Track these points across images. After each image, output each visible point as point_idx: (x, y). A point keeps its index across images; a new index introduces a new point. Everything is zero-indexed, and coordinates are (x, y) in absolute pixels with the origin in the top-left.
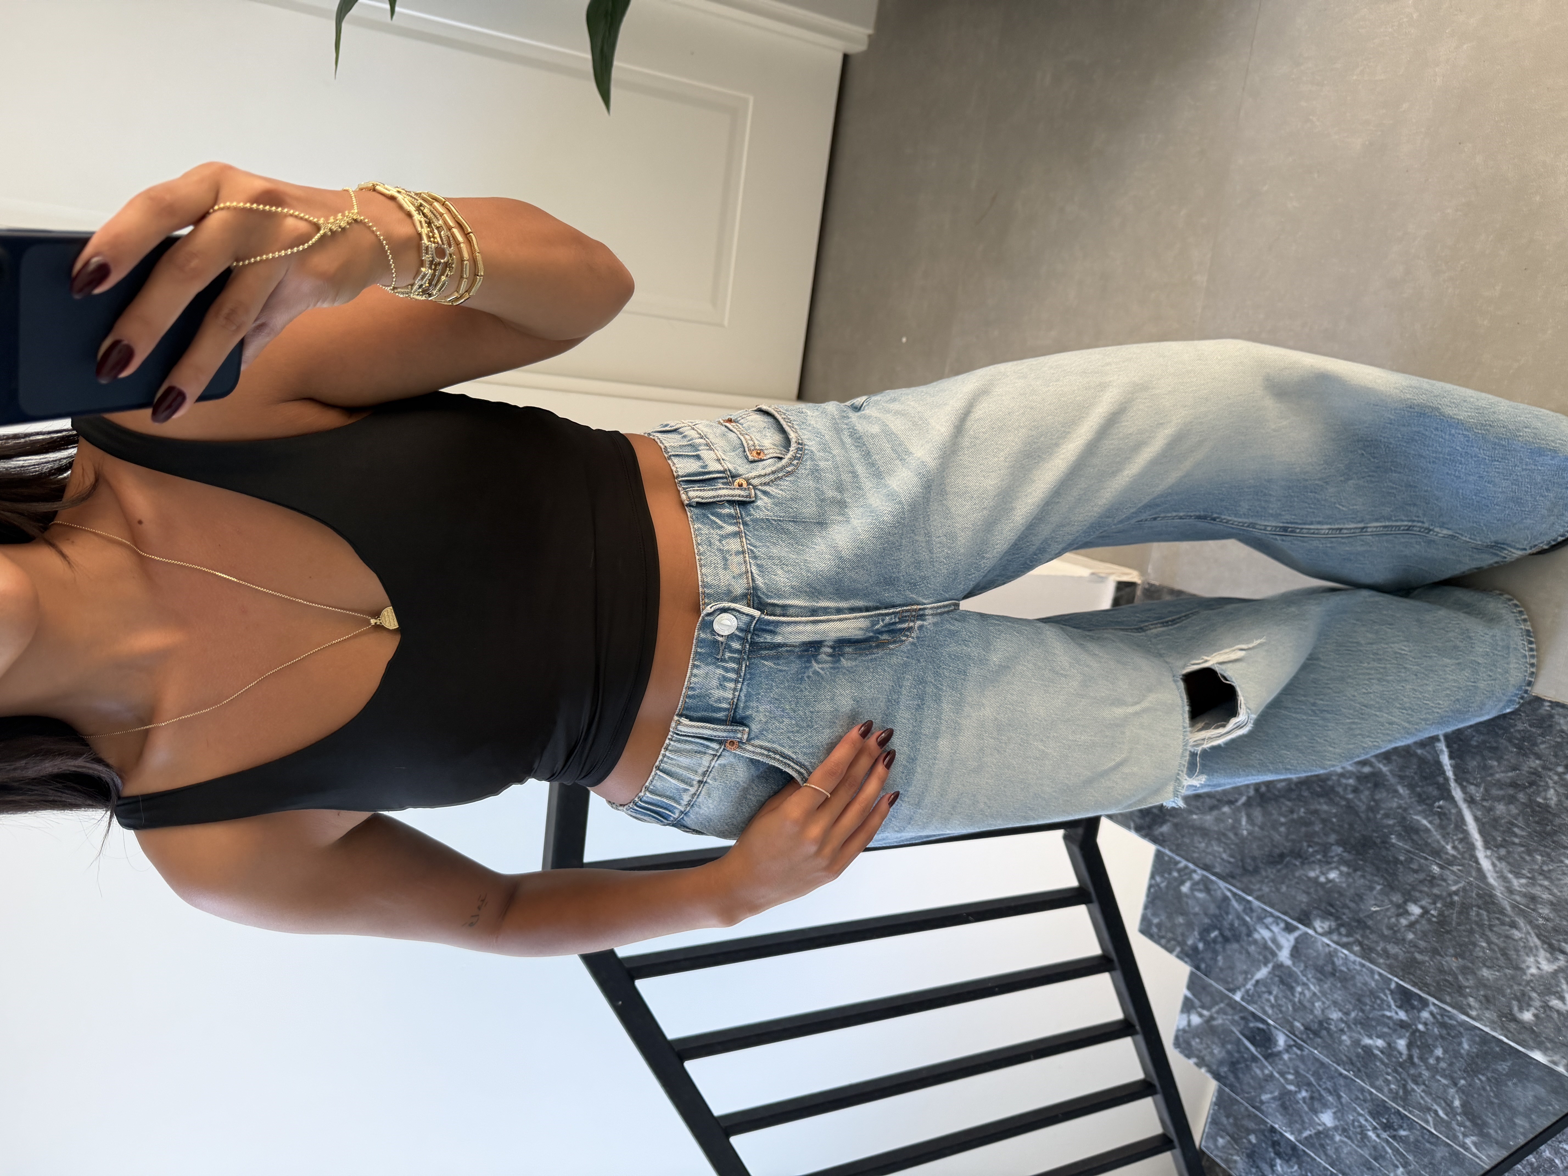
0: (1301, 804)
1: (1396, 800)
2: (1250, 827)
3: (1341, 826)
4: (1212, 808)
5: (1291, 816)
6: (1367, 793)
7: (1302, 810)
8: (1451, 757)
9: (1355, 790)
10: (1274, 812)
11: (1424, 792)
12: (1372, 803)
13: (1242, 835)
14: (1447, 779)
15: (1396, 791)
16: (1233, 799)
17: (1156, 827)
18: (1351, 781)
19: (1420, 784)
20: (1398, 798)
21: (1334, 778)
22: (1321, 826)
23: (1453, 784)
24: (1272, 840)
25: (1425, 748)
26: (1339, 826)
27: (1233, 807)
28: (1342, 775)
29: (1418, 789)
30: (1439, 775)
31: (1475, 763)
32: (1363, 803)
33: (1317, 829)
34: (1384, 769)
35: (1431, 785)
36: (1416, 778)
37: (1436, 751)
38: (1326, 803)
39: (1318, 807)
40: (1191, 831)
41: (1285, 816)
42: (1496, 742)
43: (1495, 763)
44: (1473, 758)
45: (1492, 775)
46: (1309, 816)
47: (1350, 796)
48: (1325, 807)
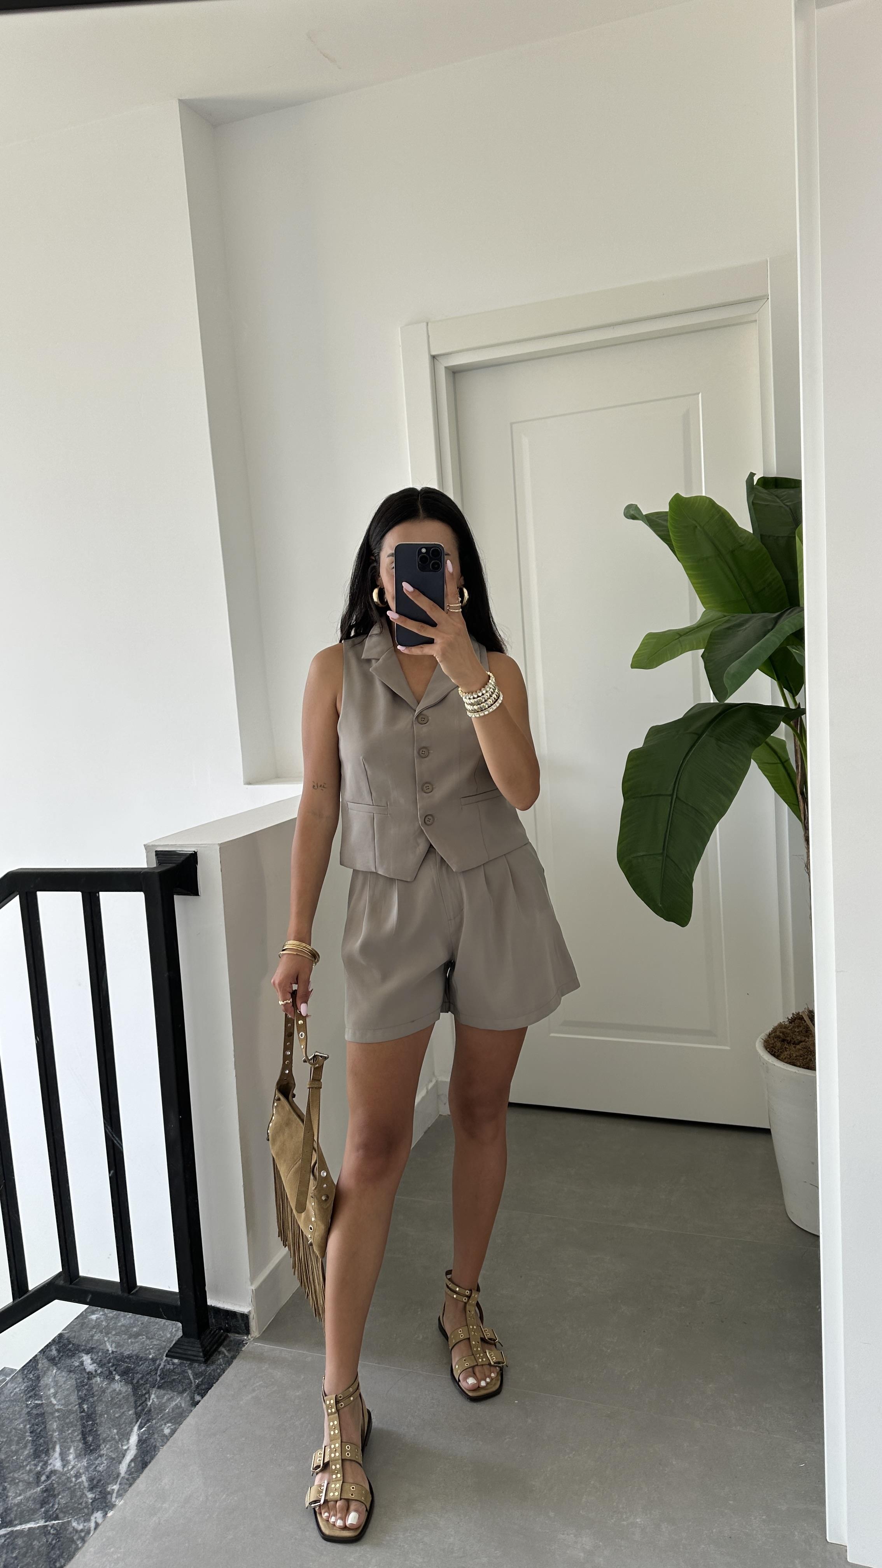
0: (35, 1438)
1: (14, 1495)
2: (31, 1406)
3: (8, 1462)
4: (56, 1382)
5: (29, 1431)
6: (26, 1478)
7: (30, 1439)
8: (30, 1529)
9: (30, 1471)
10: (37, 1421)
11: (12, 1512)
12: (17, 1481)
13: (28, 1401)
14: (15, 1526)
15: (20, 1495)
16: (57, 1395)
17: (57, 1347)
18: (39, 1468)
19: (19, 1509)
20: (14, 1496)
21: (45, 1458)
22: (14, 1449)
23: (10, 1529)
24: (16, 1420)
25: (44, 1513)
26: (9, 1461)
27: (51, 1395)
28: (46, 1464)
29: (16, 1508)
30: (20, 1521)
31: (20, 1543)
32: (20, 1476)
33: (12, 1448)
34: (39, 1489)
35: (16, 1515)
36: (24, 1508)
37: (39, 1520)
38: (30, 1452)
39: (28, 1448)
40: (45, 1369)
41: (30, 1427)
42: (29, 1556)
43: (14, 1555)
44: (24, 1542)
45: (7, 1552)
46: (24, 1443)
47: (28, 1468)
48: (26, 1452)
